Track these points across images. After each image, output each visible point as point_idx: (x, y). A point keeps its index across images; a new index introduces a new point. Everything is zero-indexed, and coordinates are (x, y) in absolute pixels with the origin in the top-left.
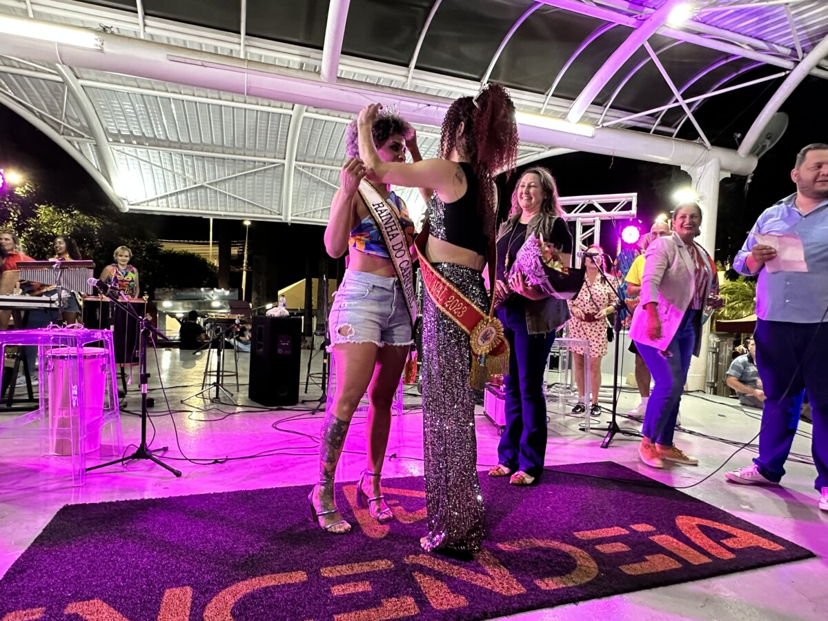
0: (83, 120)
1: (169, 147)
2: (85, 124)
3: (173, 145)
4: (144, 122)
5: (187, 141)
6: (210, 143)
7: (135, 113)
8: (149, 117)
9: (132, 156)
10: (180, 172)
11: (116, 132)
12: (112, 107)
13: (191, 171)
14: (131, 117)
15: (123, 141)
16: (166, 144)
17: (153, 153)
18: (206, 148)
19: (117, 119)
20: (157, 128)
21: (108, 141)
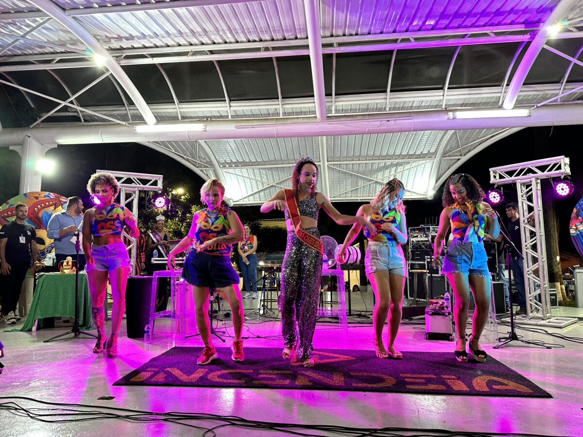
0: (207, 158)
1: (252, 166)
2: (208, 160)
3: (253, 164)
4: (237, 154)
5: (262, 161)
6: (274, 159)
7: (232, 150)
8: (239, 151)
9: (232, 174)
10: (259, 179)
11: (224, 162)
12: (220, 149)
13: (265, 177)
14: (230, 152)
15: (227, 166)
16: (250, 164)
17: (244, 170)
18: (272, 163)
19: (224, 155)
20: (244, 156)
21: (220, 167)
